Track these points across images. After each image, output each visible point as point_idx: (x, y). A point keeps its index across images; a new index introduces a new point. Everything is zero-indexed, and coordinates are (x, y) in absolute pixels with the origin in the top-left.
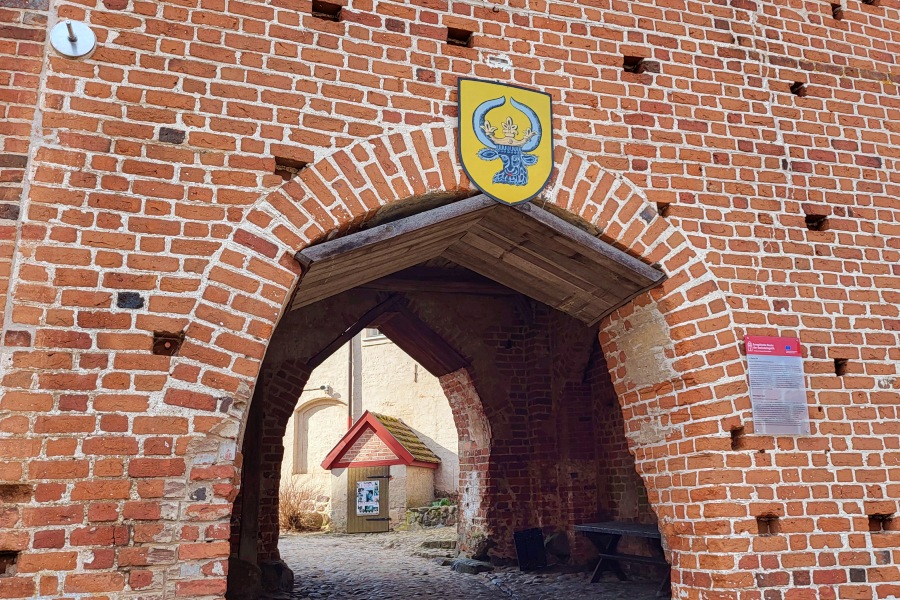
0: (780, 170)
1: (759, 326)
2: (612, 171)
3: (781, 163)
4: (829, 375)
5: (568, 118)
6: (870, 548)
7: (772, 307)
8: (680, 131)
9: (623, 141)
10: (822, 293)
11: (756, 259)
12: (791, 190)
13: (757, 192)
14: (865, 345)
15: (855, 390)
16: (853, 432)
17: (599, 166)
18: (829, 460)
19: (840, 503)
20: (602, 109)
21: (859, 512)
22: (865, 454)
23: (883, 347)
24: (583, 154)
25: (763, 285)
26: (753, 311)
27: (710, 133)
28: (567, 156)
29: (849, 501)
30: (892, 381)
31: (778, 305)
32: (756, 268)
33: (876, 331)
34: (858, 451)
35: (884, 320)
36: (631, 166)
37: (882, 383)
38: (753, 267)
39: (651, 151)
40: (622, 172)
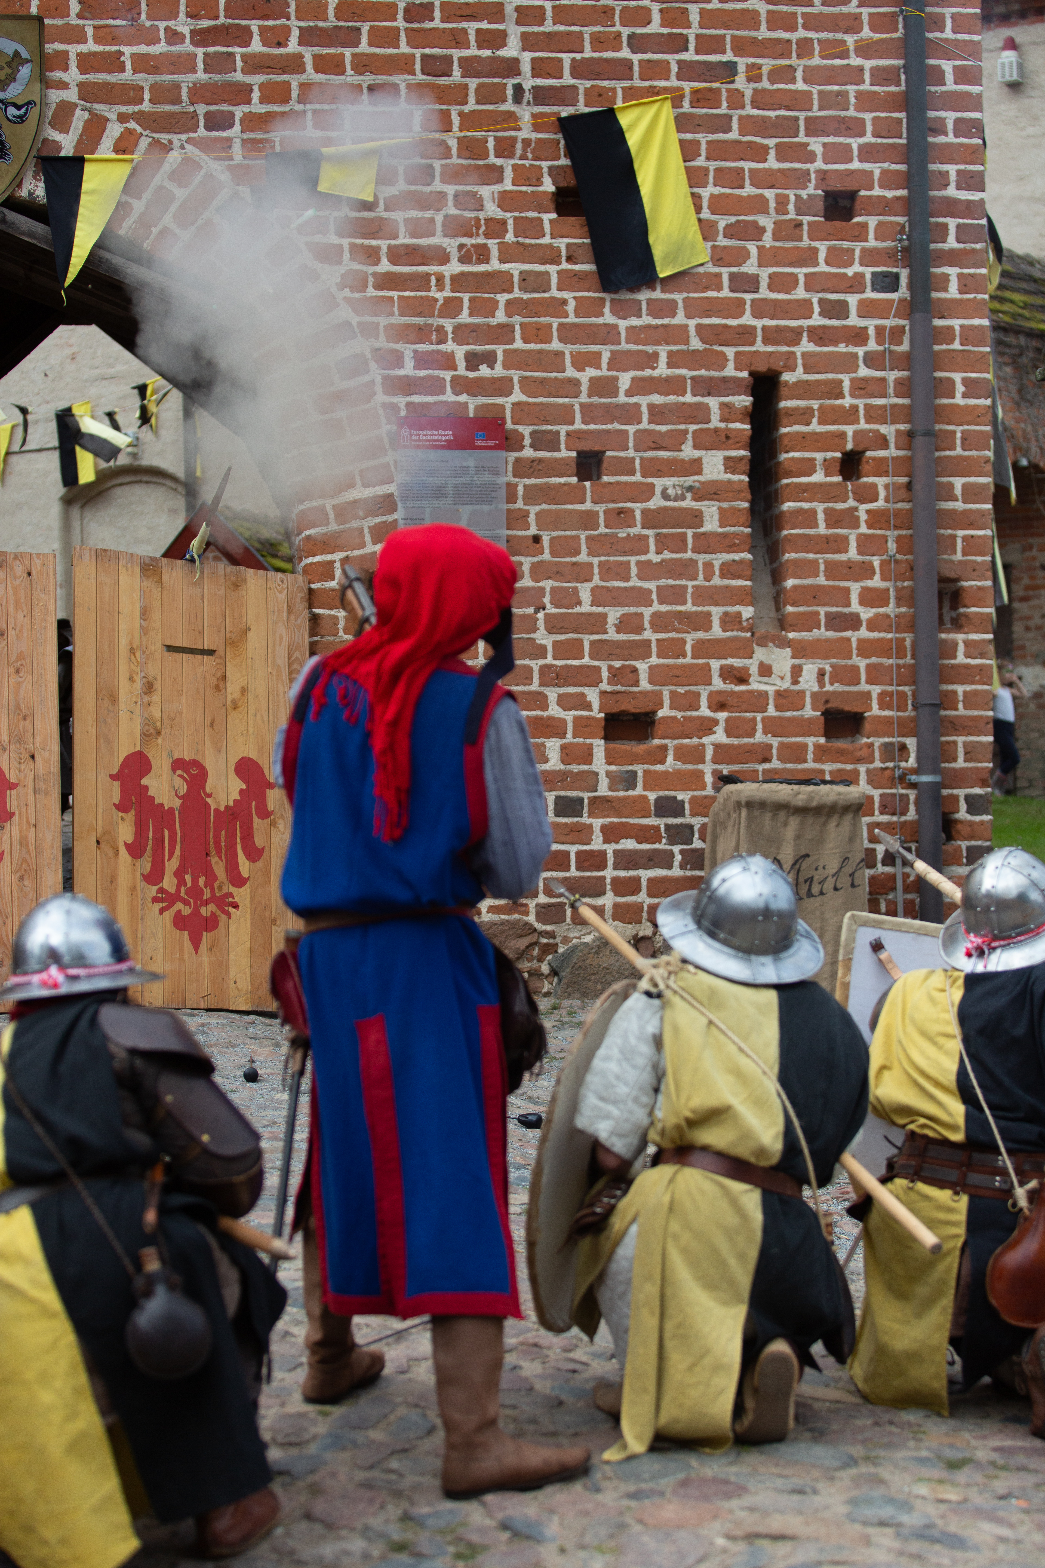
0: (508, 106)
1: (430, 399)
2: (164, 137)
3: (510, 92)
4: (562, 480)
5: (82, 48)
6: (599, 764)
7: (461, 364)
8: (301, 49)
9: (186, 81)
10: (568, 334)
11: (440, 279)
12: (526, 142)
13: (454, 151)
14: (645, 425)
15: (611, 506)
16: (596, 577)
17: (139, 129)
18: (541, 624)
19: (552, 694)
20: (148, 24)
21: (588, 706)
22: (613, 615)
23: (682, 427)
24: (110, 112)
25: (448, 325)
26: (422, 373)
27: (364, 47)
28: (80, 118)
29: (571, 690)
30: (690, 489)
31: (473, 361)
32: (439, 295)
33: (672, 398)
34: (600, 610)
35: (693, 378)
36: (202, 123)
37: (671, 492)
38: (434, 293)
39: (242, 94)
40: (184, 137)
